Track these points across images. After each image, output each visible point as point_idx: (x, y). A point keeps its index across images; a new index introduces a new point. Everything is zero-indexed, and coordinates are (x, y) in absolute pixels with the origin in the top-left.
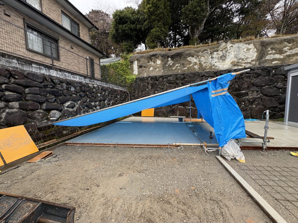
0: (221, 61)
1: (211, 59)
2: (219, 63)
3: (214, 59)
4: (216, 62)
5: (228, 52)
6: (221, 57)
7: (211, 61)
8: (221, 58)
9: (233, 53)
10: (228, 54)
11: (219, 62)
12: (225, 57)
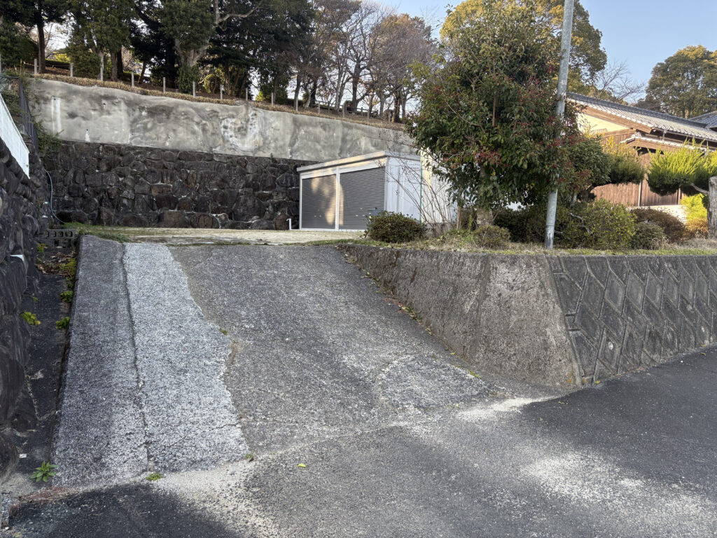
0: (239, 136)
1: (223, 129)
2: (236, 139)
3: (228, 130)
4: (231, 136)
5: (249, 123)
6: (239, 129)
7: (224, 132)
8: (239, 131)
9: (257, 126)
10: (250, 126)
11: (236, 137)
12: (246, 130)
